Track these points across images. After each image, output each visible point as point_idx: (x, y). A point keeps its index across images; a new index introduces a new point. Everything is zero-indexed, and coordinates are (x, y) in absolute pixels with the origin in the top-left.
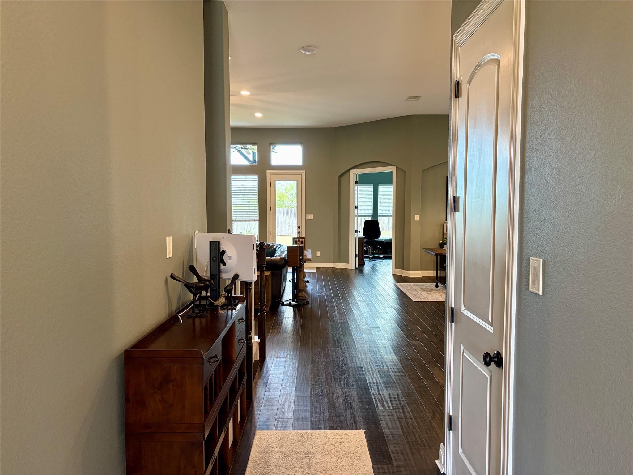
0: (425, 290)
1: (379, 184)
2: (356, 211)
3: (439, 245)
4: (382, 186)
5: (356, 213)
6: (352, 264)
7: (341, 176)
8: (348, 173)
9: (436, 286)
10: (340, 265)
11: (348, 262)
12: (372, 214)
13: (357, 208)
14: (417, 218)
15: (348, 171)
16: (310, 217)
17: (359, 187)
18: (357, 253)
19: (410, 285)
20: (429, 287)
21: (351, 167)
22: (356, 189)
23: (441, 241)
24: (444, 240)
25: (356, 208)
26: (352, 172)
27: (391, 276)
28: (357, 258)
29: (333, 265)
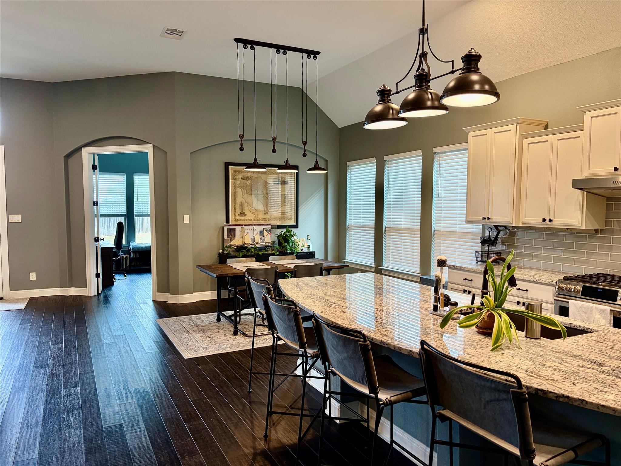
0: (202, 330)
1: (134, 174)
2: (95, 210)
3: (218, 256)
4: (139, 177)
5: (96, 212)
6: (92, 287)
7: (68, 156)
8: (80, 152)
9: (217, 320)
10: (72, 291)
11: (84, 285)
12: (126, 213)
13: (97, 205)
14: (187, 219)
16: (16, 218)
18: (100, 271)
19: (179, 321)
20: (207, 323)
21: (84, 143)
22: (95, 178)
23: (221, 251)
24: (226, 250)
25: (94, 205)
26: (86, 152)
27: (151, 303)
28: (100, 279)
29: (60, 292)
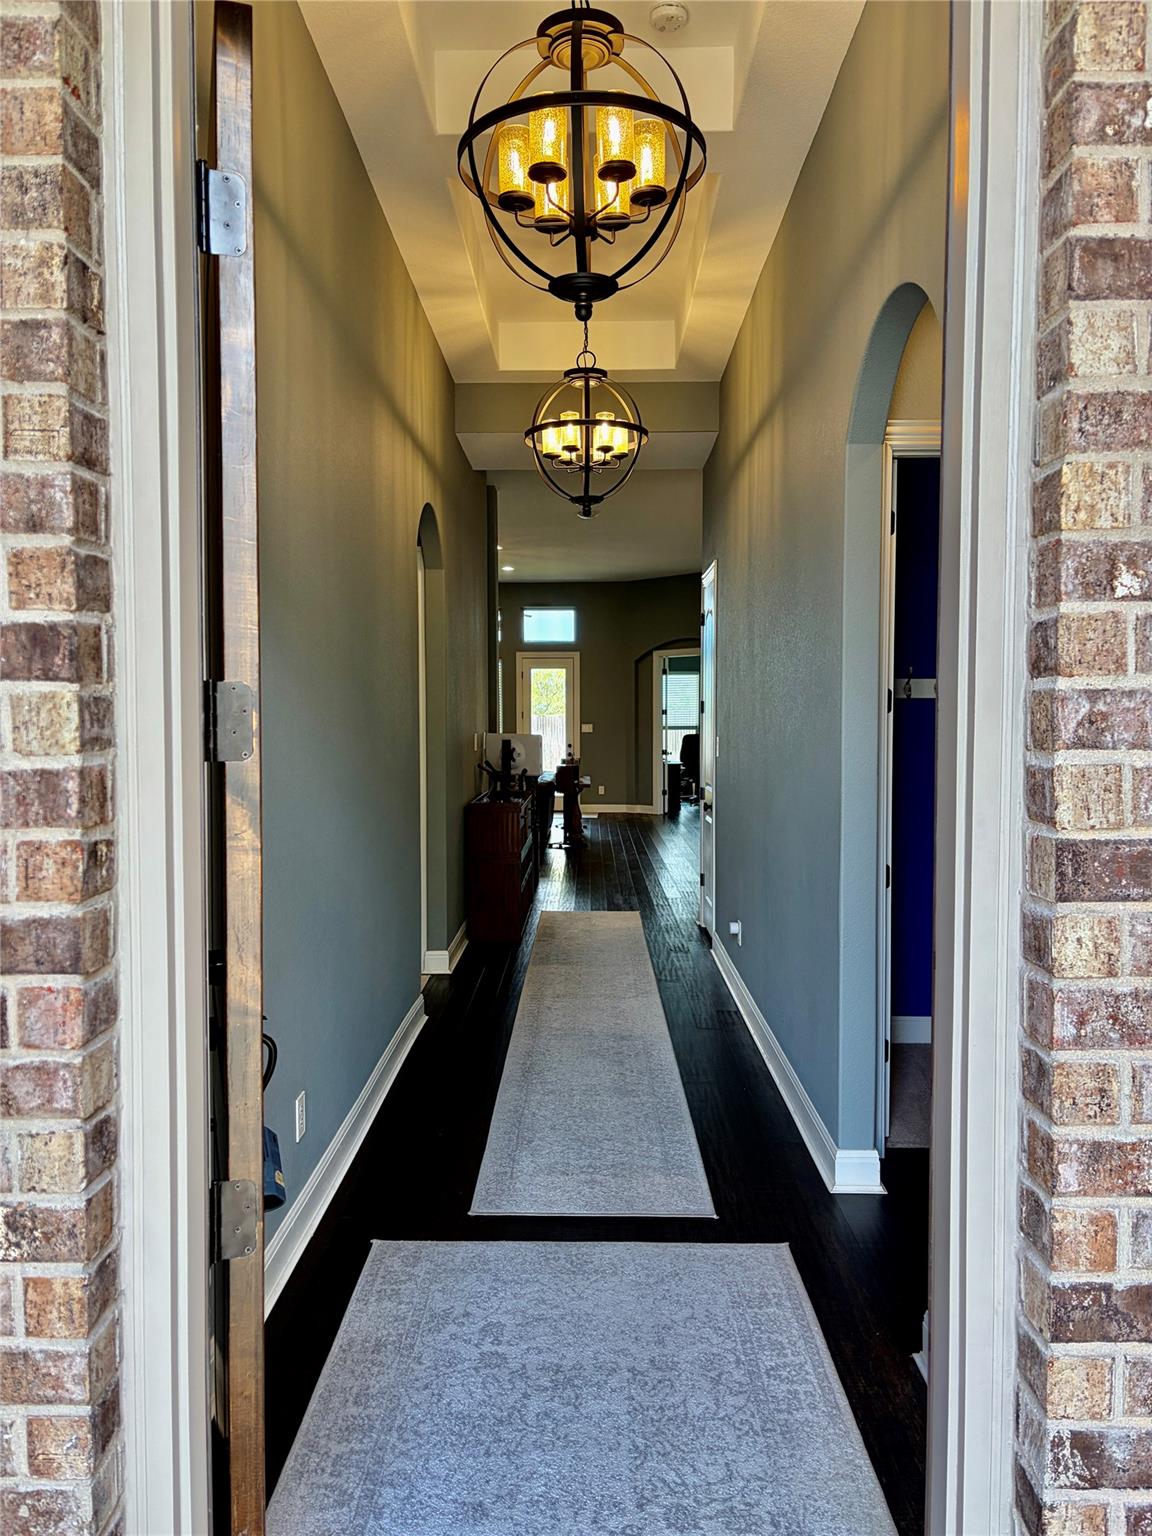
2: (665, 721)
5: (665, 723)
6: (659, 805)
7: (638, 662)
8: (651, 657)
10: (638, 809)
11: (650, 803)
12: (696, 724)
13: (666, 716)
15: (650, 653)
16: (588, 728)
17: (669, 677)
18: (666, 788)
21: (655, 646)
22: (664, 680)
25: (663, 714)
26: (657, 655)
28: (667, 797)
29: (627, 810)
